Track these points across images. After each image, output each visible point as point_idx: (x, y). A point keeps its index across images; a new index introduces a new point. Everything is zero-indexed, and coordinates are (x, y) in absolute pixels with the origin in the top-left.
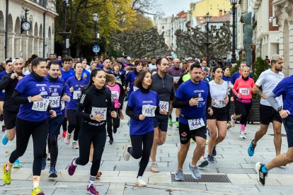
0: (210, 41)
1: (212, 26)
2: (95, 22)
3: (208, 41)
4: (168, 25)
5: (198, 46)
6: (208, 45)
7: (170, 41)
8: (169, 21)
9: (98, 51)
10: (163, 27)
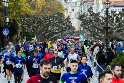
0: (109, 26)
1: (112, 12)
2: (5, 7)
3: (107, 25)
4: (77, 8)
5: (101, 30)
6: (107, 29)
7: (76, 23)
8: (79, 4)
9: (7, 34)
10: (73, 10)
